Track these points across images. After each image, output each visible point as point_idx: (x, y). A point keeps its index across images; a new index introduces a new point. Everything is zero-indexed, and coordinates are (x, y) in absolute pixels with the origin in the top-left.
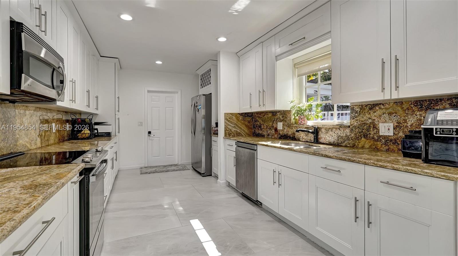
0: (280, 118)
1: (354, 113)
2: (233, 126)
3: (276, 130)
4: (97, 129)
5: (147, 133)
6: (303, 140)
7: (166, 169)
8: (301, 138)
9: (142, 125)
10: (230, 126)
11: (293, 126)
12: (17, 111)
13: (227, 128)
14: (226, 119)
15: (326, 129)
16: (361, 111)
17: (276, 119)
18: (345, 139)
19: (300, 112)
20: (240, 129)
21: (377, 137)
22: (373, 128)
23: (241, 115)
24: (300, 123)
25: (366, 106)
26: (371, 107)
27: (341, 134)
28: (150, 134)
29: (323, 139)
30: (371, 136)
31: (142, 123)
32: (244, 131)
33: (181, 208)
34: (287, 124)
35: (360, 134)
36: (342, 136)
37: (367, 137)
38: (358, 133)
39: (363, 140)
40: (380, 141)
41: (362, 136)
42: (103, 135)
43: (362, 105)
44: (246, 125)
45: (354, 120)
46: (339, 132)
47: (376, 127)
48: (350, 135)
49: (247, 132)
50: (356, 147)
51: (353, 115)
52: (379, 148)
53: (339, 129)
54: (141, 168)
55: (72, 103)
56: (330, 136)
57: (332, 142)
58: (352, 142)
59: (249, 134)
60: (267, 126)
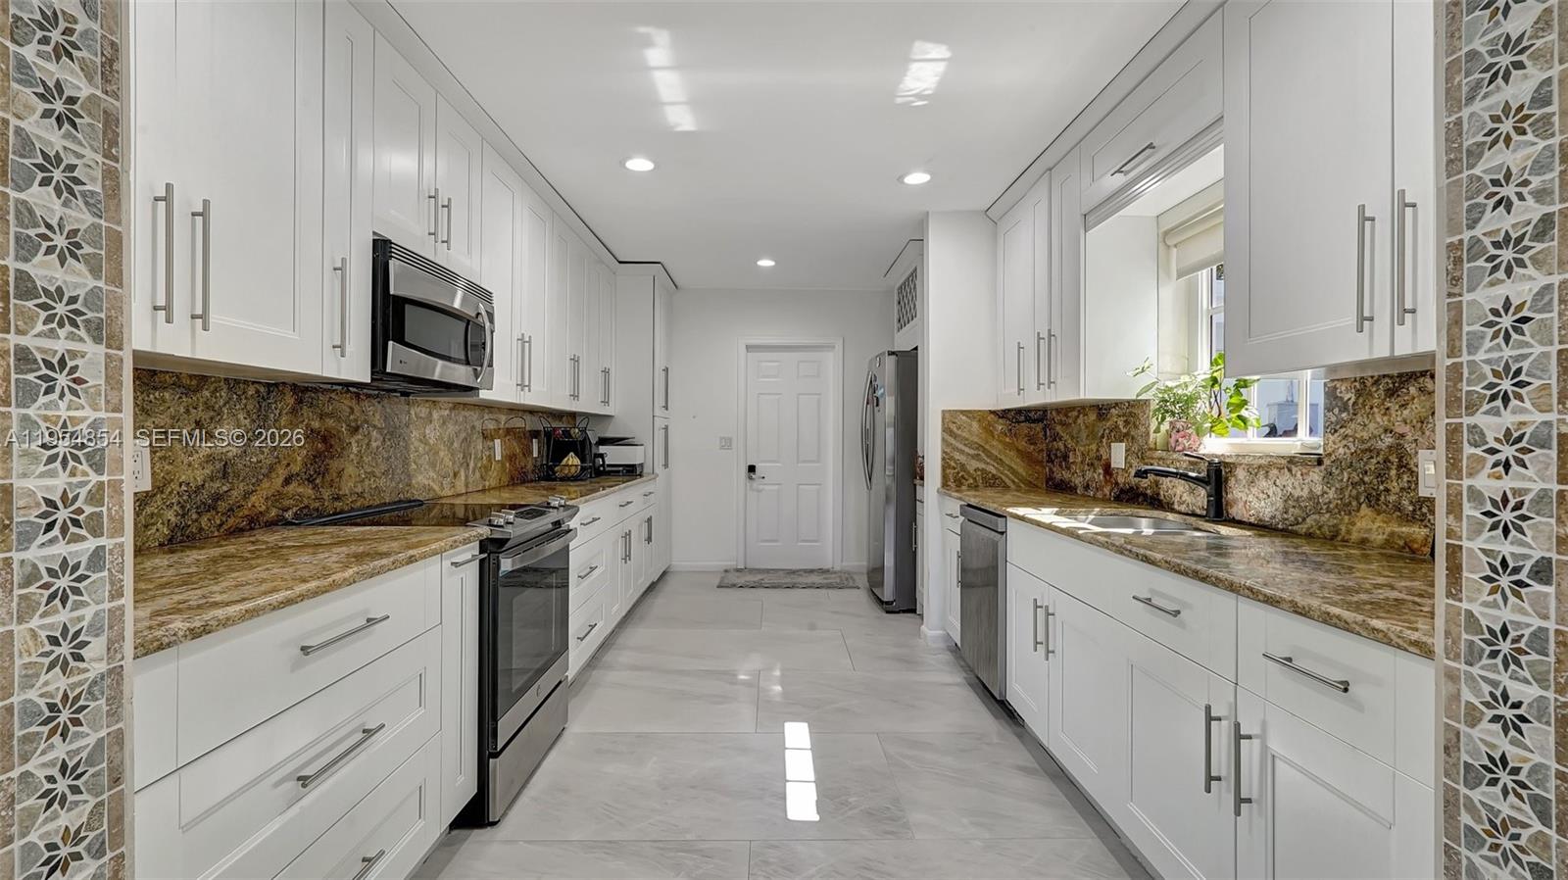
0: (1117, 427)
1: (1336, 411)
2: (972, 452)
3: (1108, 469)
4: (602, 456)
5: (744, 470)
6: (1183, 508)
7: (788, 580)
8: (1176, 499)
9: (730, 447)
10: (962, 452)
11: (1152, 458)
12: (413, 412)
13: (951, 458)
14: (946, 430)
15: (1249, 468)
16: (1361, 400)
17: (1107, 431)
18: (1306, 507)
19: (1177, 406)
20: (995, 464)
21: (1411, 503)
22: (1398, 469)
23: (1003, 417)
24: (1173, 445)
25: (1376, 382)
26: (1391, 386)
27: (1295, 488)
28: (751, 474)
29: (1241, 505)
30: (1392, 498)
31: (730, 439)
32: (1014, 472)
33: (778, 688)
34: (1139, 450)
35: (1354, 492)
36: (1298, 497)
37: (1378, 505)
38: (1347, 486)
39: (1365, 516)
40: (1422, 521)
41: (1362, 500)
42: (618, 472)
43: (1362, 378)
44: (1018, 450)
45: (1336, 435)
46: (1290, 482)
47: (1407, 464)
48: (1322, 495)
49: (1024, 474)
50: (1343, 540)
51: (1334, 419)
52: (1416, 546)
53: (1290, 470)
54: (726, 571)
55: (522, 390)
56: (1261, 495)
57: (1267, 519)
58: (1328, 520)
59: (1030, 482)
60: (1083, 455)
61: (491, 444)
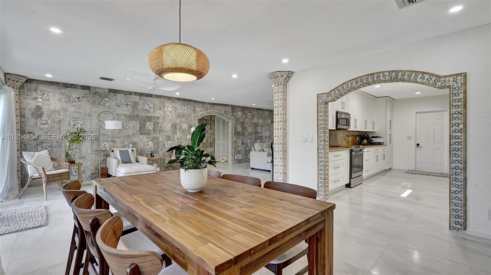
4: (372, 140)
9: (411, 139)
28: (418, 146)
42: (376, 144)
55: (355, 128)
61: (349, 138)
